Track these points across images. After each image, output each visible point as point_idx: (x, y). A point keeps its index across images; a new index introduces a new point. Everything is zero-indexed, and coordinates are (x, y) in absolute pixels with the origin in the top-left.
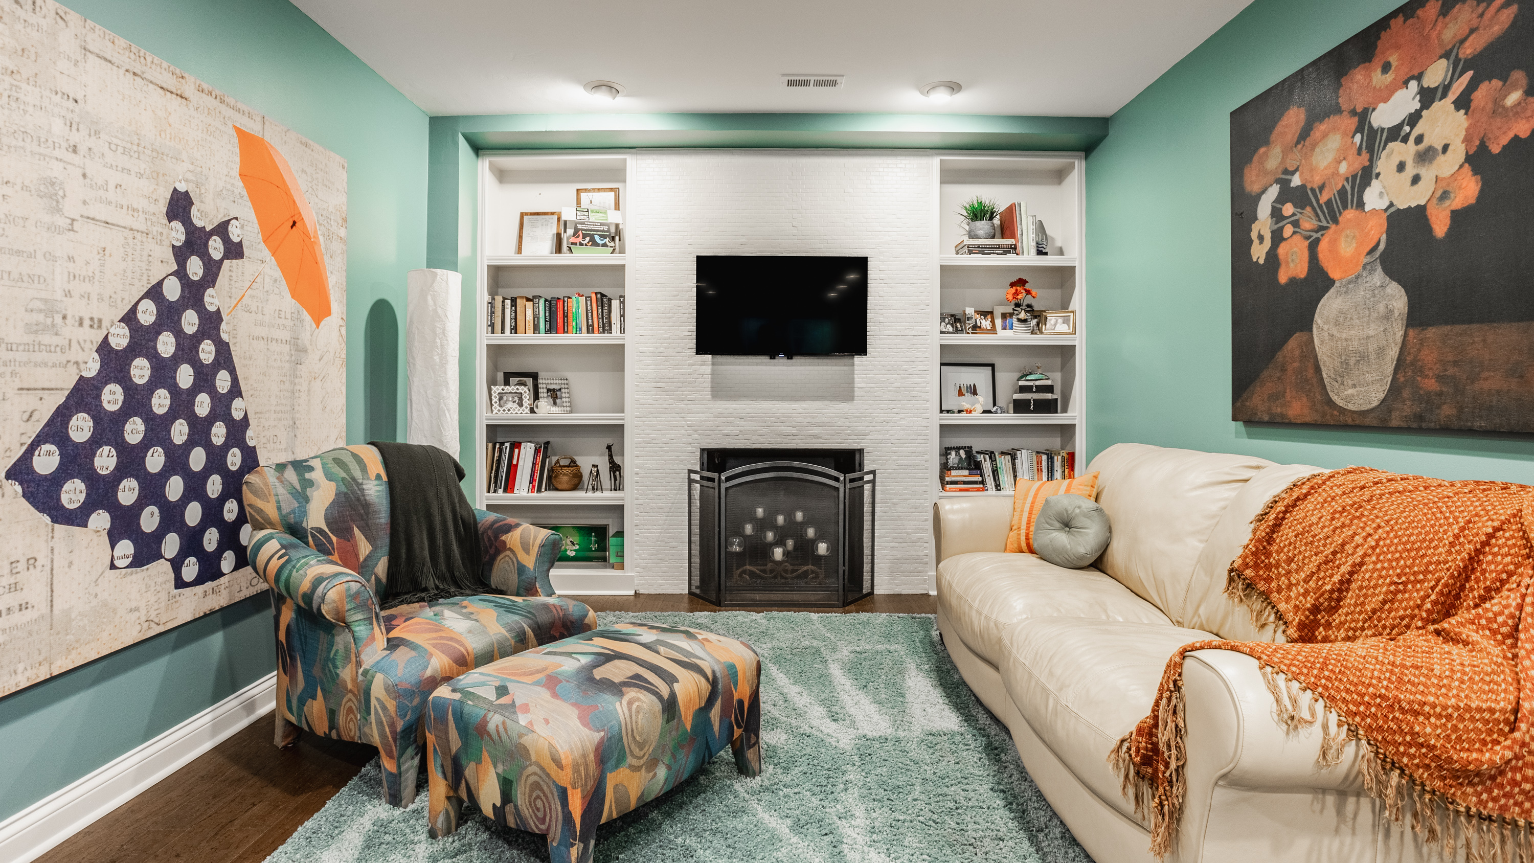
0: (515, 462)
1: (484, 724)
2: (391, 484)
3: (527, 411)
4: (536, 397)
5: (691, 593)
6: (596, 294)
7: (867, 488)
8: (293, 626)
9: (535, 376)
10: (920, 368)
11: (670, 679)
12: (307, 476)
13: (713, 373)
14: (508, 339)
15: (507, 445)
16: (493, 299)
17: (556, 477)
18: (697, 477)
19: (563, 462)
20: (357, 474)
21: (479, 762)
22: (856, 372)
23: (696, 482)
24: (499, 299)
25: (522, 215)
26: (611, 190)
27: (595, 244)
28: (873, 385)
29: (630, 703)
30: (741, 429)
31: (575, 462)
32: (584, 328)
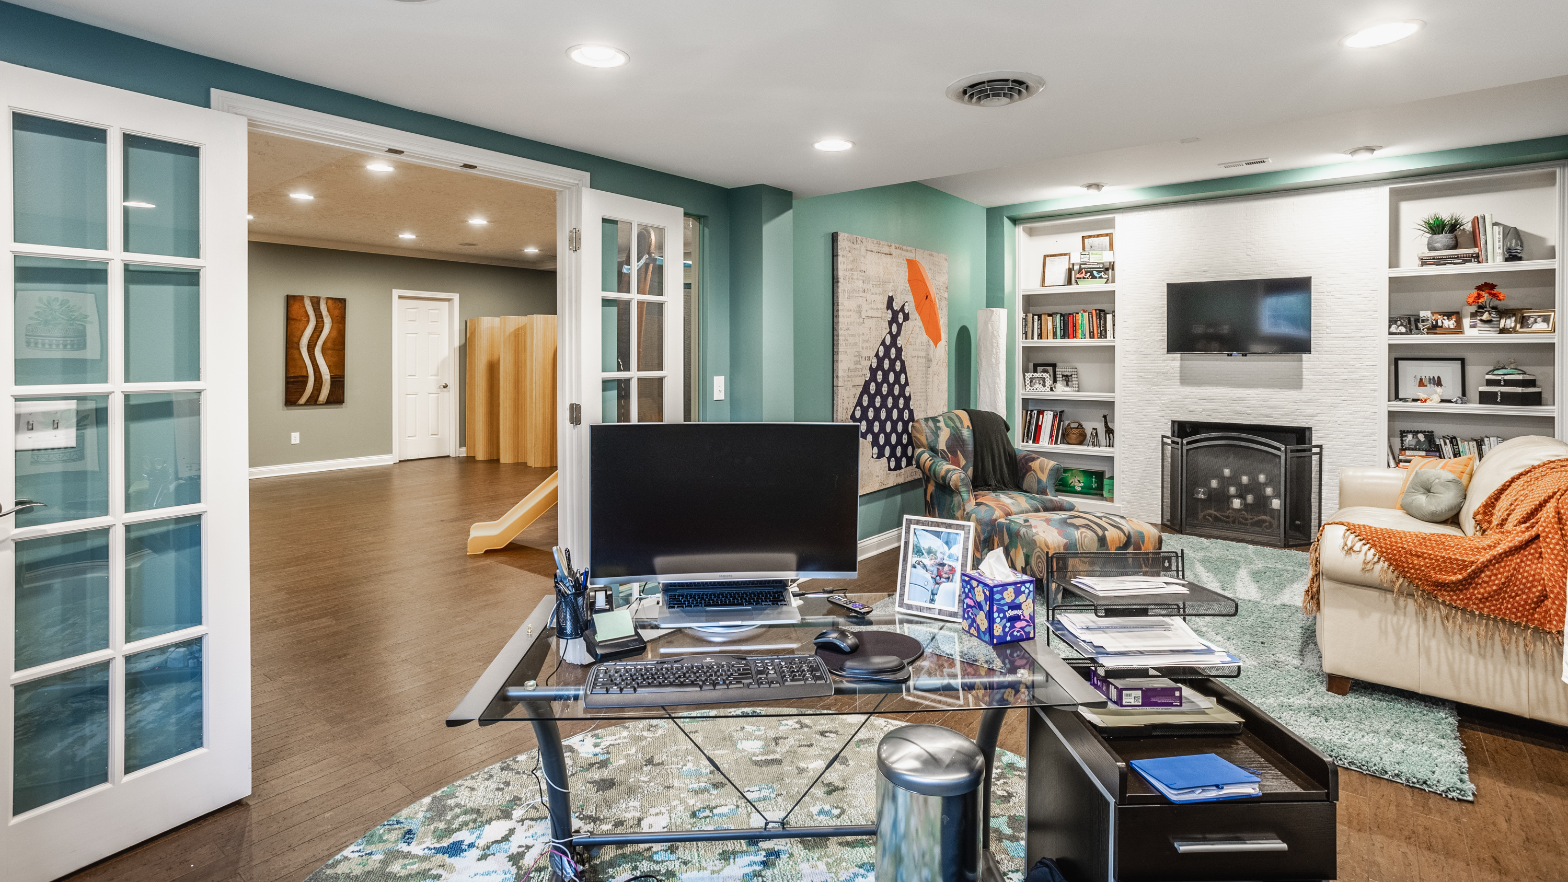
0: (1040, 423)
1: (1018, 531)
2: (974, 431)
3: (1049, 390)
4: (1055, 381)
5: (1163, 524)
6: (1096, 310)
7: (1315, 458)
8: (934, 494)
9: (1054, 366)
10: (1367, 363)
11: (1103, 529)
12: (938, 424)
13: (1181, 367)
14: (1035, 342)
15: (1035, 412)
16: (1026, 316)
17: (1068, 435)
18: (1169, 441)
19: (1073, 425)
20: (959, 425)
21: (1016, 548)
22: (1304, 366)
23: (1168, 444)
24: (1030, 315)
25: (1045, 257)
26: (1107, 235)
27: (1094, 277)
28: (1321, 377)
29: (1081, 533)
30: (1204, 407)
31: (1081, 426)
32: (1087, 335)
